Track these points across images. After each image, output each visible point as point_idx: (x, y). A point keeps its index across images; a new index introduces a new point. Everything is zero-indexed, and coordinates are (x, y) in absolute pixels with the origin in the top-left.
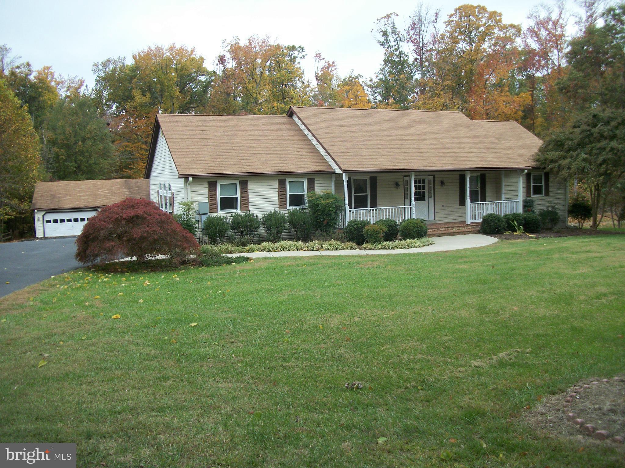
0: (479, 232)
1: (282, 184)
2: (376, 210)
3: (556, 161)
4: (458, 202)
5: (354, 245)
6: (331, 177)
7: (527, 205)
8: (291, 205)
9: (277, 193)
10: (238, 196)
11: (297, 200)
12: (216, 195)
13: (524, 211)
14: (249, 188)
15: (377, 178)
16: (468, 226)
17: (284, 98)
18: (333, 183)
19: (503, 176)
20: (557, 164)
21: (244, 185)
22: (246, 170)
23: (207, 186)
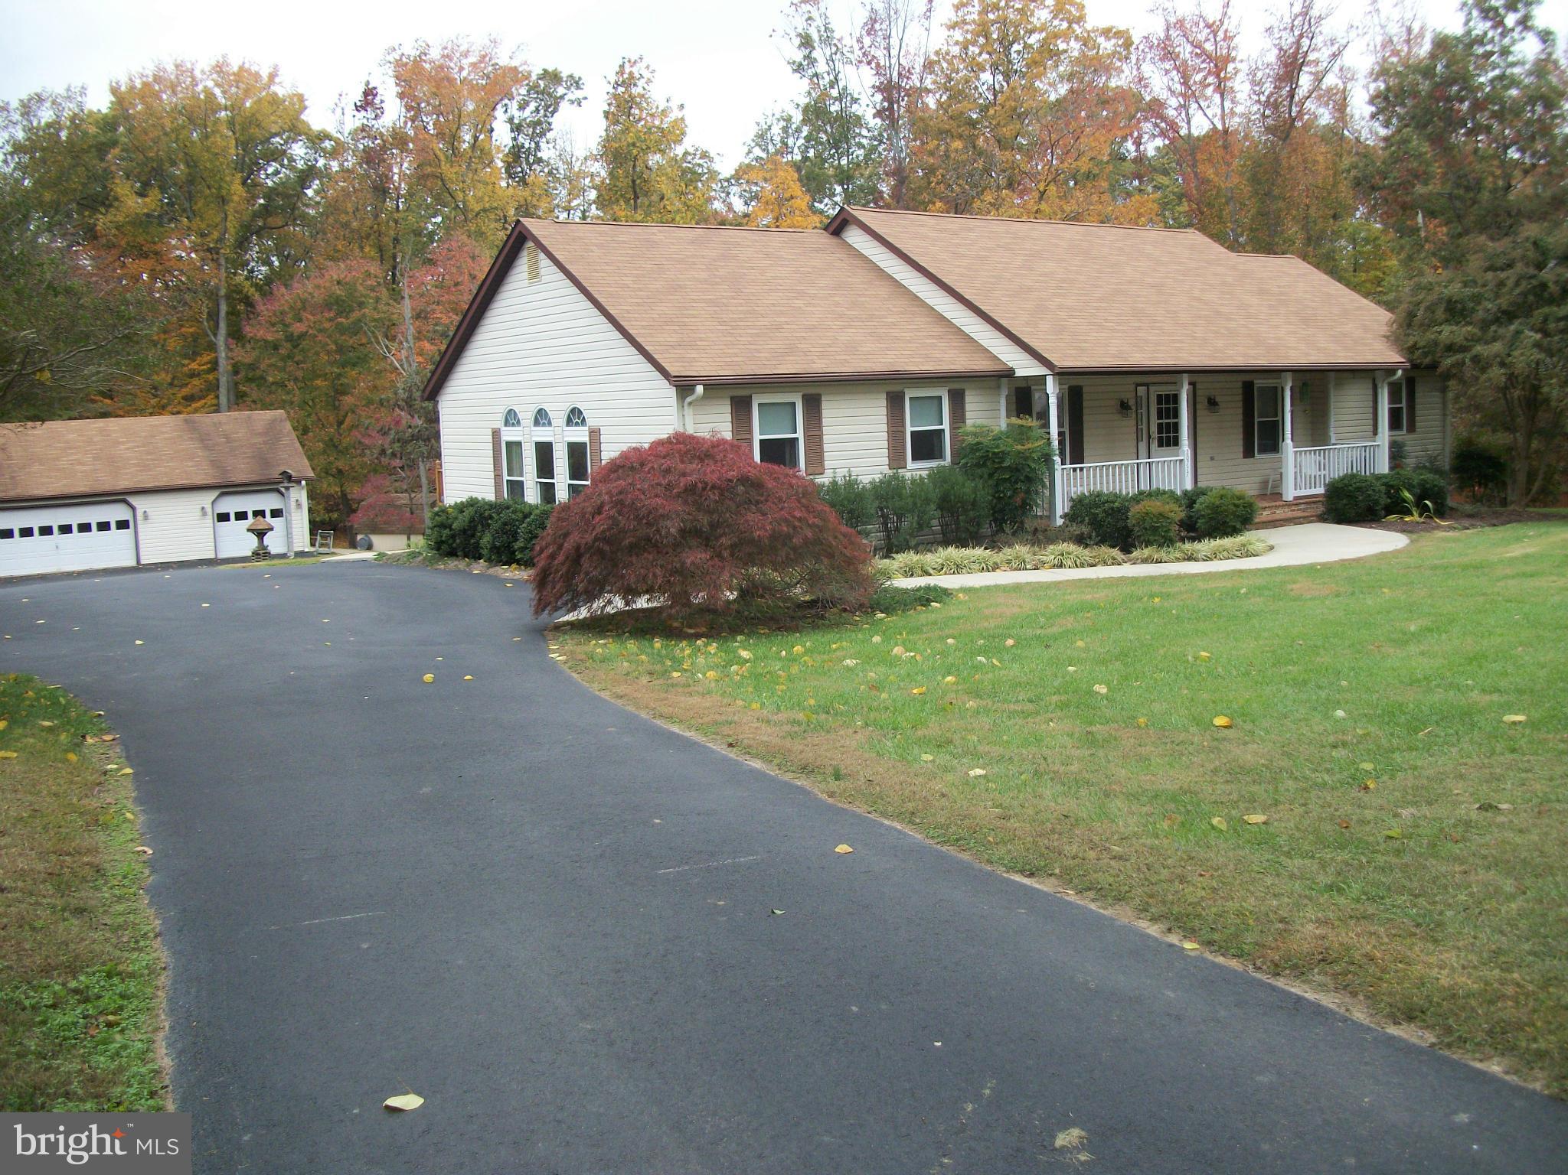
0: (1322, 519)
1: (895, 402)
2: (1081, 469)
3: (1464, 349)
4: (1239, 449)
5: (1116, 552)
6: (999, 387)
7: (1397, 453)
8: (914, 458)
9: (885, 427)
10: (800, 434)
11: (926, 445)
12: (750, 431)
13: (1391, 468)
14: (825, 413)
15: (1085, 390)
16: (1289, 505)
17: (636, 197)
18: (1003, 402)
19: (1331, 386)
20: (1468, 356)
21: (813, 405)
22: (821, 366)
23: (728, 409)
